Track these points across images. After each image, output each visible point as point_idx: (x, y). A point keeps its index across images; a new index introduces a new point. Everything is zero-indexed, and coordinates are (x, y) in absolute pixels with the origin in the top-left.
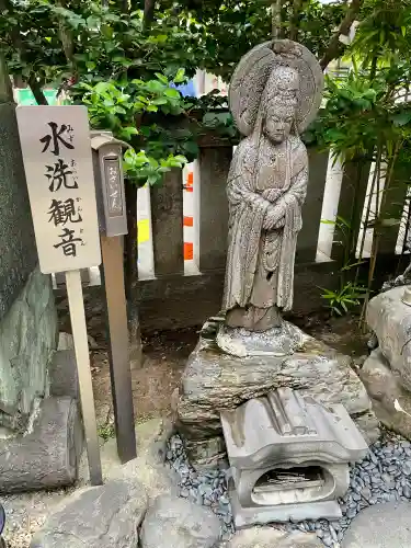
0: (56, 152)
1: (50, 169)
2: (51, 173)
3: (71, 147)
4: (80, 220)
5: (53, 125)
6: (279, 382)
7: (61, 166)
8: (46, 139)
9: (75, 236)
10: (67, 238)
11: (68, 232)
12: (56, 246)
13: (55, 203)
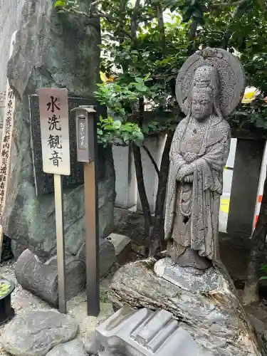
0: (53, 111)
1: (50, 119)
2: (50, 121)
3: (59, 109)
4: (61, 147)
5: (52, 98)
6: (167, 306)
7: (54, 118)
8: (49, 104)
9: (59, 156)
10: (55, 155)
11: (56, 153)
12: (51, 159)
13: (51, 137)
